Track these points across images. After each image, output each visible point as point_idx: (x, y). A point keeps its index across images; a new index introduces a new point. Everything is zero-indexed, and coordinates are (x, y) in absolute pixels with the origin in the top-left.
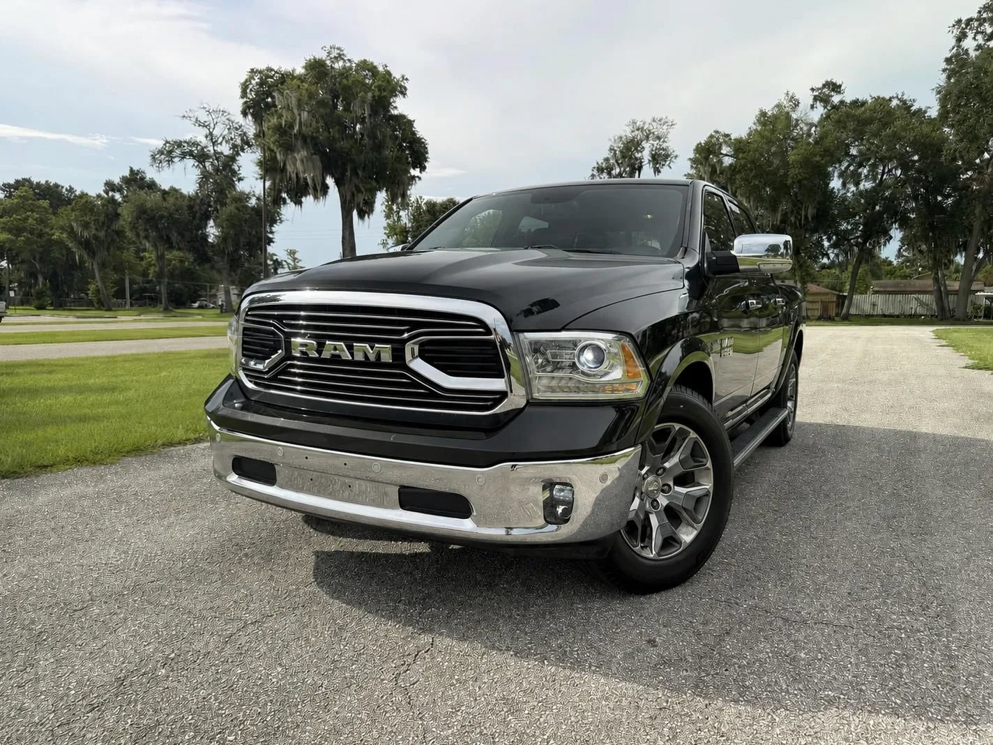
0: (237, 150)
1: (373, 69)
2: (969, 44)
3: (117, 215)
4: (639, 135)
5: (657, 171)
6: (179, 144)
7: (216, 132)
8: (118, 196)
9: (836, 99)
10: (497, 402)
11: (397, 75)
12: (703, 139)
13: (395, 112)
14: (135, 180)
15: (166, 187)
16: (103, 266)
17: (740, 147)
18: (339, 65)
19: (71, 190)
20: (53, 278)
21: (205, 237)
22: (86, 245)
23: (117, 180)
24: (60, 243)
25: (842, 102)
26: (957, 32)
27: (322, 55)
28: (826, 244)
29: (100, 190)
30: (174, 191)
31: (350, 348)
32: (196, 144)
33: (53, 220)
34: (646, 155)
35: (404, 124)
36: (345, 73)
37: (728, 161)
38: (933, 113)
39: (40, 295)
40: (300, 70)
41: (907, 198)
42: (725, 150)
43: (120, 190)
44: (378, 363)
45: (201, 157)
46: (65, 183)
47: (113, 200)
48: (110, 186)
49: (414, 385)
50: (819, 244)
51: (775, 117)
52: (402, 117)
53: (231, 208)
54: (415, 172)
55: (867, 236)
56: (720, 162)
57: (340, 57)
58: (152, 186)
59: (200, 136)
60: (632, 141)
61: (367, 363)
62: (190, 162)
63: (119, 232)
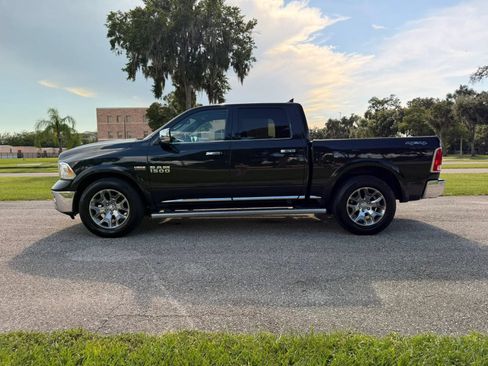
8: (453, 100)
14: (463, 92)
16: (444, 135)
22: (438, 126)
23: (453, 92)
24: (427, 124)
29: (445, 98)
43: (454, 97)
47: (450, 103)
48: (449, 96)
58: (470, 93)
63: (452, 118)
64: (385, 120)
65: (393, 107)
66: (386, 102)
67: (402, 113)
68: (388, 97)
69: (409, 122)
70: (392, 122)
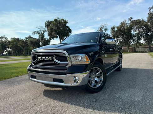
0: (44, 32)
1: (63, 20)
2: (151, 11)
3: (27, 42)
4: (102, 27)
5: (105, 32)
6: (36, 32)
7: (41, 30)
8: (27, 40)
9: (132, 20)
10: (67, 65)
11: (67, 20)
12: (112, 27)
13: (67, 26)
14: (30, 37)
15: (34, 38)
16: (25, 49)
17: (118, 28)
18: (59, 20)
19: (20, 39)
20: (18, 51)
21: (40, 44)
22: (23, 47)
23: (27, 37)
24: (19, 46)
25: (133, 20)
26: (149, 9)
27: (56, 18)
28: (132, 41)
29: (25, 39)
30: (35, 38)
31: (46, 58)
32: (38, 31)
33: (18, 43)
34: (104, 30)
35: (68, 27)
36: (60, 21)
37: (116, 30)
38: (147, 21)
39: (16, 54)
40: (53, 21)
41: (144, 34)
42: (115, 28)
43: (27, 38)
44: (50, 60)
45: (39, 33)
46: (19, 38)
47: (26, 40)
48: (26, 38)
49: (55, 63)
50: (131, 41)
51: (123, 23)
52: (68, 26)
53: (43, 40)
54: (70, 34)
55: (138, 40)
56: (115, 30)
57: (59, 18)
58: (32, 38)
59: (39, 30)
60: (101, 28)
61: (48, 60)
62: (37, 34)
63: (28, 44)
64: (3, 44)
65: (5, 40)
66: (2, 38)
67: (9, 42)
68: (3, 36)
69: (13, 45)
70: (6, 45)
